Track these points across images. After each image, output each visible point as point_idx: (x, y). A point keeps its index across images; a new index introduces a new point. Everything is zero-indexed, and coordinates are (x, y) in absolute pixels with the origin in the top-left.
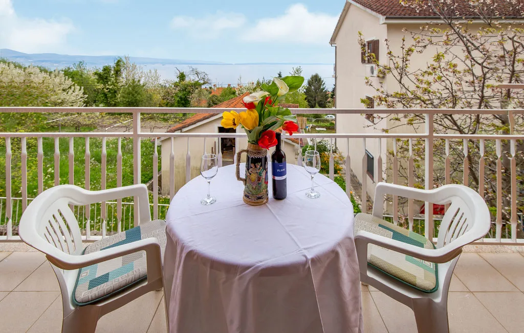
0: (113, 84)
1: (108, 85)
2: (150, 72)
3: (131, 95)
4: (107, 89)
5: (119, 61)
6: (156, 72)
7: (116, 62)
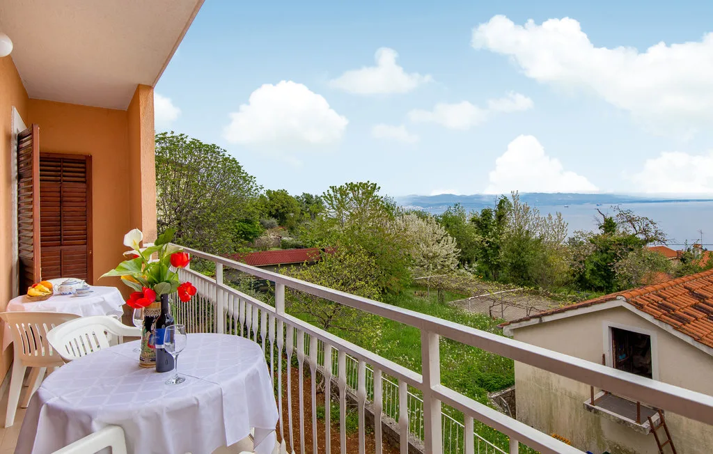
0: (495, 235)
1: (489, 237)
2: (550, 218)
3: (515, 254)
4: (487, 243)
5: (502, 202)
6: (559, 217)
7: (498, 203)
